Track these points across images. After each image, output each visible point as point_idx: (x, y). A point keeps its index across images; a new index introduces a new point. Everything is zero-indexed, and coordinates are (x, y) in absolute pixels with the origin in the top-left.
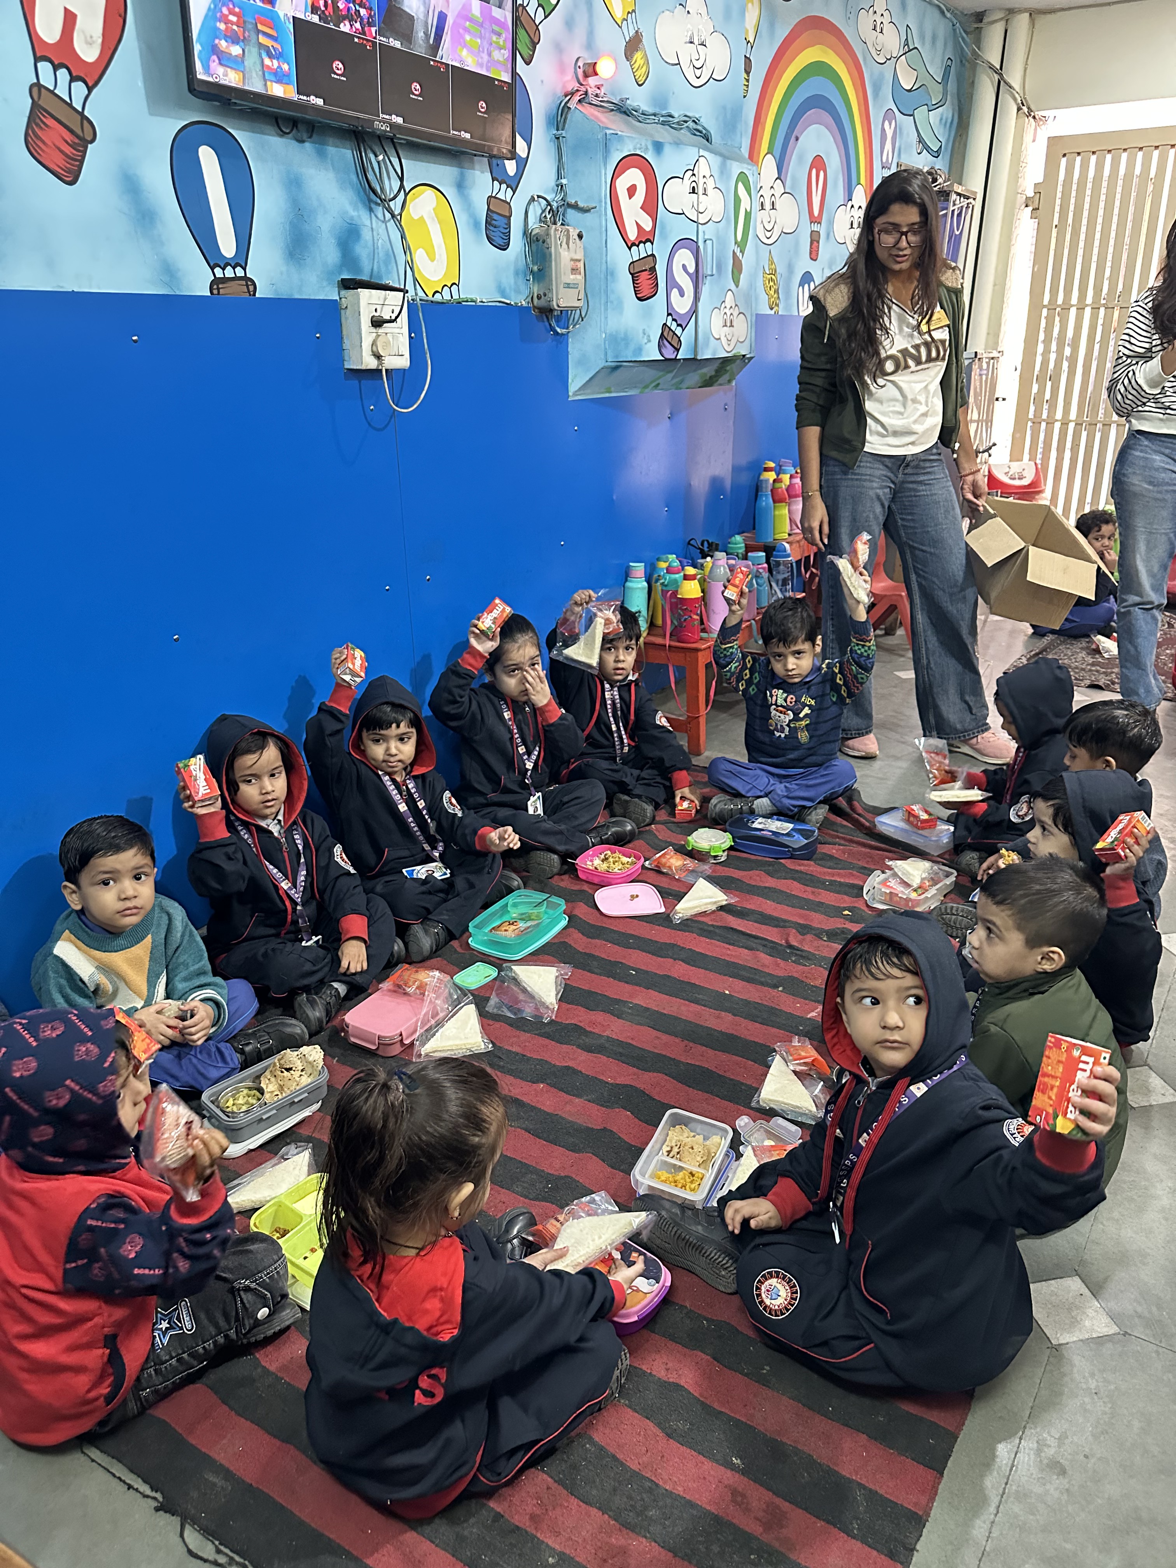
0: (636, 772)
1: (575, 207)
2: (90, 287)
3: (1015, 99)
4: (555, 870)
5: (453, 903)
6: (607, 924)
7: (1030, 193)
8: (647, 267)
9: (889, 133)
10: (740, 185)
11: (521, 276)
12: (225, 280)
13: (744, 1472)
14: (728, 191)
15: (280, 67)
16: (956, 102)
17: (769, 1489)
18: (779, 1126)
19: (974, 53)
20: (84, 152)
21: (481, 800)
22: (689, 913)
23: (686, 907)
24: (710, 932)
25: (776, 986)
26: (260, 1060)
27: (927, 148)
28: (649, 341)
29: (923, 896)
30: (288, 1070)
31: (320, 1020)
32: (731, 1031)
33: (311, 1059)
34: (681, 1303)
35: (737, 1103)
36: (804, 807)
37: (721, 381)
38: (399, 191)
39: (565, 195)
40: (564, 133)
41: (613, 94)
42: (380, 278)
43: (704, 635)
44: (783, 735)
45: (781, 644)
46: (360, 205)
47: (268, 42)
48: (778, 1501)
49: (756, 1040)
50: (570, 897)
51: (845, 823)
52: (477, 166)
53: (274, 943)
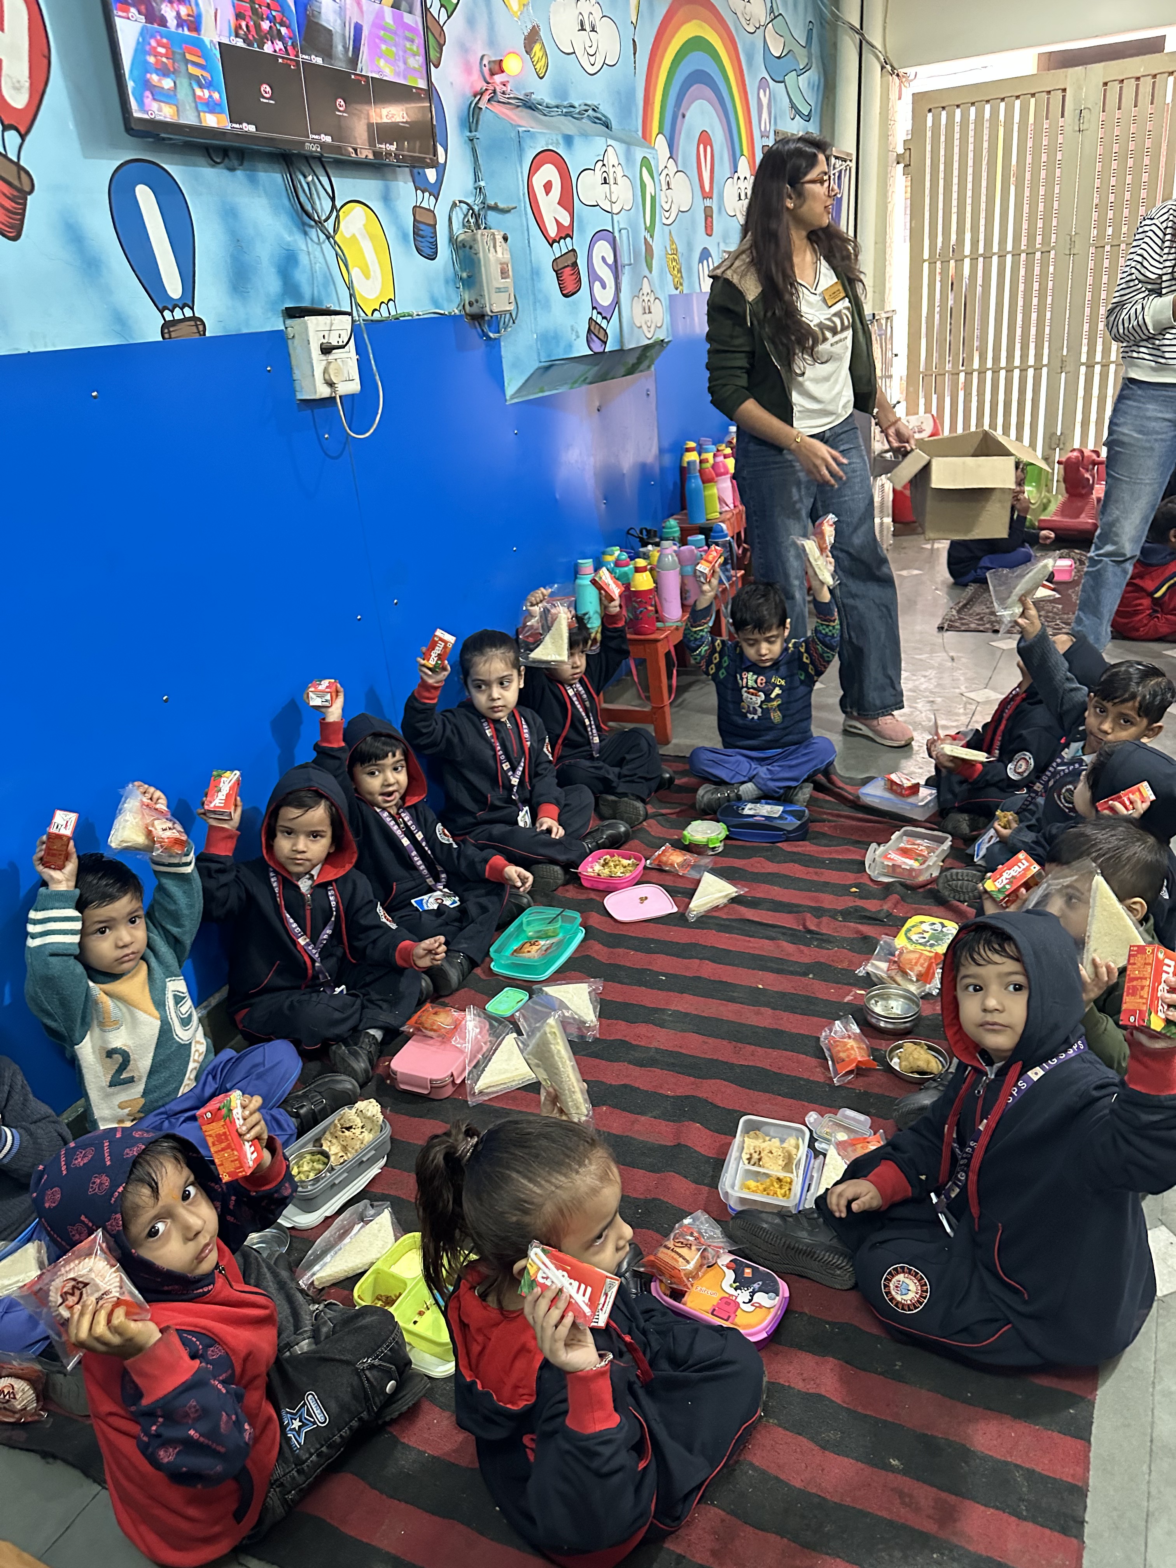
0: (617, 770)
1: (495, 208)
2: (46, 346)
3: (878, 58)
4: (560, 882)
5: (470, 929)
6: (623, 931)
7: (900, 150)
8: (569, 263)
9: (765, 101)
10: (644, 169)
11: (451, 284)
12: (175, 322)
13: (905, 1472)
14: (634, 177)
15: (210, 96)
16: (820, 64)
17: (932, 1485)
18: (847, 1117)
19: (833, 14)
20: (25, 205)
21: (470, 820)
22: (703, 909)
23: (699, 904)
24: (728, 926)
25: (805, 974)
26: (316, 1123)
27: (798, 112)
28: (578, 337)
29: (924, 866)
30: (349, 1129)
31: (366, 1071)
32: (776, 1027)
33: (369, 1114)
34: (799, 1310)
35: (800, 1099)
36: (789, 788)
37: (642, 367)
38: (331, 212)
39: (485, 198)
40: (477, 135)
41: (517, 90)
42: (321, 302)
43: (659, 625)
44: (756, 717)
45: (756, 631)
46: (295, 229)
47: (196, 71)
48: (944, 1495)
49: (802, 1032)
50: (582, 907)
51: (828, 798)
52: (400, 177)
53: (296, 997)
